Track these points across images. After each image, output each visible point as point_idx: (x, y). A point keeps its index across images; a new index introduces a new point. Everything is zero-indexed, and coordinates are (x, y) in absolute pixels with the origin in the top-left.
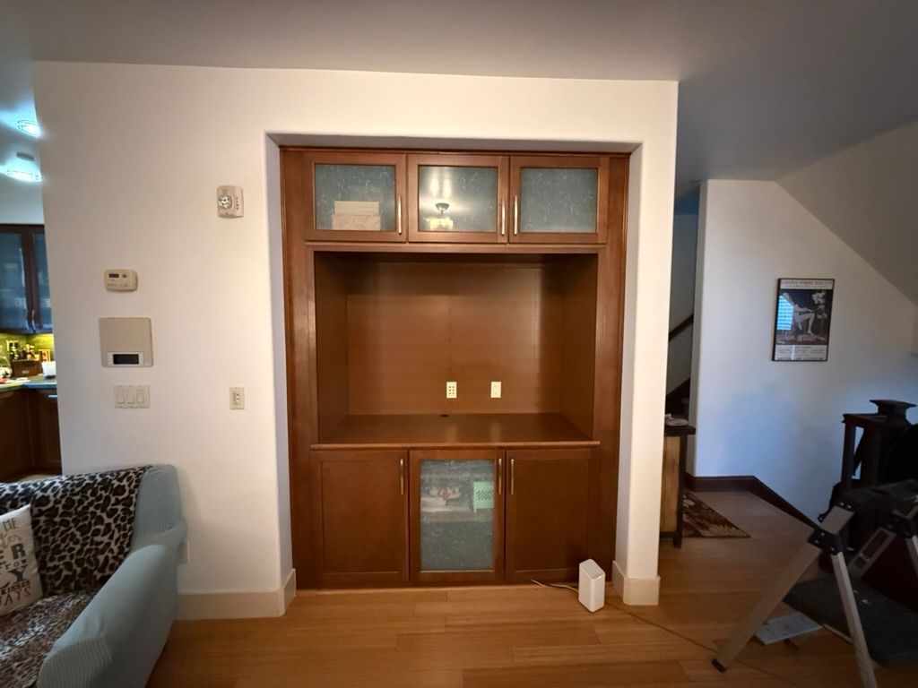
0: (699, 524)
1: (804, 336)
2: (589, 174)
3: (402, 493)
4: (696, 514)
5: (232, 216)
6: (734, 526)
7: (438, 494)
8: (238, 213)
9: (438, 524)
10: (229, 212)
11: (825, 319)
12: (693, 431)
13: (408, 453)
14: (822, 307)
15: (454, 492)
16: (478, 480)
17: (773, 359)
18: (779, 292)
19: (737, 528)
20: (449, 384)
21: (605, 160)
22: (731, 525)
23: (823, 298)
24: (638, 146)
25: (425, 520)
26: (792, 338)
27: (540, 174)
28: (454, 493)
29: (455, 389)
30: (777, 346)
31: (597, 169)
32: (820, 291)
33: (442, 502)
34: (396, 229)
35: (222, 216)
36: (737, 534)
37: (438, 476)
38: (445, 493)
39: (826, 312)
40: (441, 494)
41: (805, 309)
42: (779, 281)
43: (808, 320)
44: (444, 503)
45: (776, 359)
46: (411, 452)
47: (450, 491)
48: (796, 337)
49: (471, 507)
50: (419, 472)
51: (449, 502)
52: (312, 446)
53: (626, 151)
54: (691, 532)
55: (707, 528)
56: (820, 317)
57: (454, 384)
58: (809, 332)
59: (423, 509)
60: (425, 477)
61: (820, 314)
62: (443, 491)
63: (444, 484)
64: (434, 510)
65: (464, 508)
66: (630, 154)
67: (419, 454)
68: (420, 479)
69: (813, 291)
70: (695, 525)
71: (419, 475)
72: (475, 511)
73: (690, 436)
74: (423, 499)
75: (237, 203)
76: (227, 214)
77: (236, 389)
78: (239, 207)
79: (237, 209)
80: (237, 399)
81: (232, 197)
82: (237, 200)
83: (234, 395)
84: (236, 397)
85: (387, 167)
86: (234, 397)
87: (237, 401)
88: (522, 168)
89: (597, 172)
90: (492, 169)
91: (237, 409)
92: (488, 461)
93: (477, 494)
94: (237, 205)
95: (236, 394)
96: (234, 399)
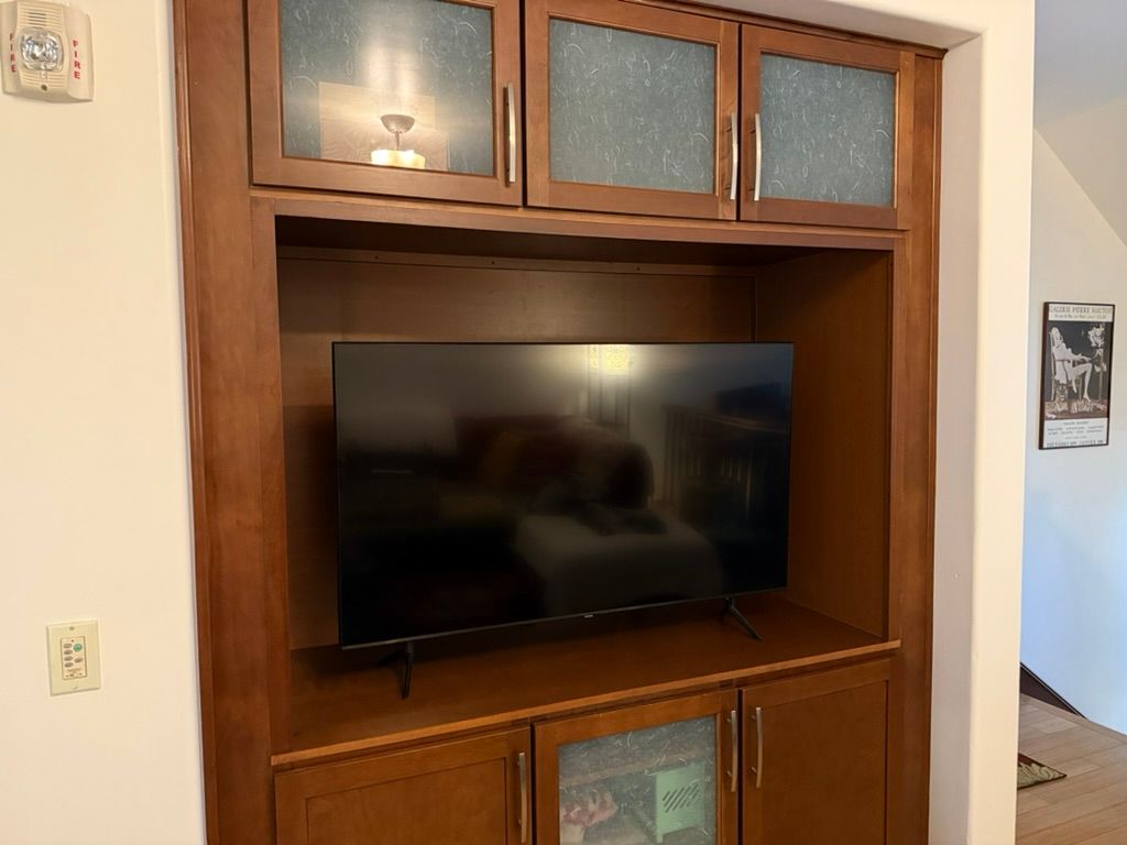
1: (1080, 403)
2: (880, 81)
5: (63, 98)
6: (1034, 762)
8: (79, 89)
10: (52, 81)
11: (1104, 373)
13: (533, 728)
14: (1100, 352)
15: (603, 806)
16: (666, 767)
17: (1041, 447)
18: (1047, 325)
19: (1041, 765)
21: (907, 58)
23: (1101, 336)
24: (969, 37)
26: (1065, 407)
27: (794, 71)
28: (603, 810)
30: (1046, 423)
31: (895, 74)
32: (1097, 325)
34: (496, 171)
35: (24, 94)
36: (1046, 776)
39: (1105, 361)
41: (1079, 357)
42: (1046, 307)
43: (1084, 375)
45: (1045, 446)
46: (539, 728)
47: (592, 807)
48: (1069, 406)
49: (650, 833)
50: (556, 775)
52: (275, 760)
53: (939, 43)
56: (1098, 369)
58: (1086, 396)
60: (569, 784)
61: (1099, 365)
66: (945, 51)
67: (559, 731)
68: (558, 793)
69: (1089, 325)
71: (557, 784)
75: (76, 59)
76: (44, 88)
77: (72, 629)
78: (83, 71)
79: (76, 75)
80: (78, 661)
81: (63, 36)
82: (75, 49)
83: (64, 650)
84: (75, 655)
85: (473, 9)
86: (65, 656)
87: (76, 666)
88: (762, 53)
89: (895, 80)
90: (705, 47)
91: (75, 690)
92: (703, 720)
93: (664, 799)
94: (77, 64)
95: (73, 644)
96: (65, 662)
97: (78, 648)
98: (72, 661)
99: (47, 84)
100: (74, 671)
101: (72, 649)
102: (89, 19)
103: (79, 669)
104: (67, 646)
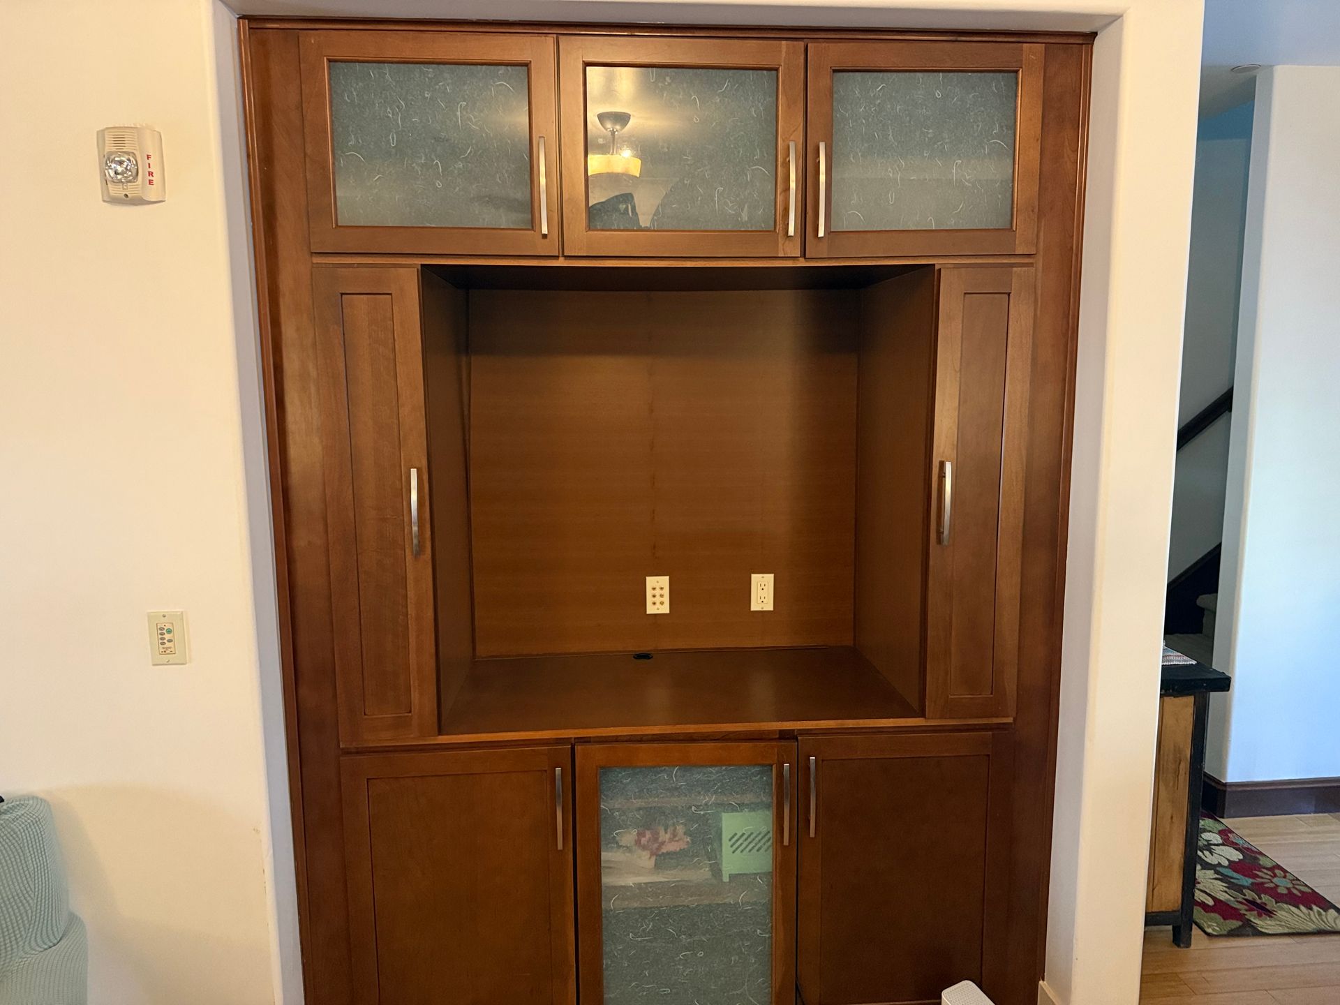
0: (1252, 904)
2: (996, 83)
3: (560, 847)
4: (1247, 881)
5: (139, 201)
6: (1331, 906)
7: (638, 842)
8: (151, 194)
9: (644, 913)
10: (131, 190)
12: (1223, 683)
13: (573, 749)
15: (673, 837)
16: (732, 808)
19: (1339, 912)
20: (651, 581)
21: (1032, 52)
22: (1325, 905)
24: (1114, 19)
25: (611, 904)
27: (878, 85)
28: (674, 840)
29: (666, 592)
31: (1017, 72)
33: (645, 860)
34: (533, 223)
35: (114, 201)
36: (1339, 926)
37: (639, 803)
38: (655, 838)
40: (644, 841)
44: (650, 863)
46: (578, 748)
47: (664, 836)
49: (716, 871)
50: (595, 794)
51: (663, 860)
53: (1087, 30)
54: (1235, 924)
55: (1270, 913)
57: (664, 581)
59: (607, 880)
60: (612, 804)
62: (648, 834)
63: (650, 820)
64: (630, 881)
65: (700, 874)
66: (1093, 35)
67: (598, 754)
68: (597, 810)
70: (1242, 909)
71: (598, 804)
72: (726, 879)
73: (1214, 696)
74: (605, 855)
75: (150, 170)
76: (126, 196)
77: (164, 616)
78: (155, 178)
79: (150, 182)
80: (170, 641)
81: (137, 153)
82: (149, 161)
83: (159, 632)
84: (167, 636)
85: (509, 68)
86: (160, 636)
87: (168, 645)
88: (835, 71)
89: (1017, 78)
90: (765, 72)
91: (168, 663)
92: (757, 769)
93: (730, 840)
94: (151, 174)
95: (166, 628)
96: (160, 641)
97: (169, 631)
98: (165, 641)
99: (127, 193)
100: (167, 648)
101: (165, 631)
102: (160, 133)
103: (170, 648)
104: (162, 629)
